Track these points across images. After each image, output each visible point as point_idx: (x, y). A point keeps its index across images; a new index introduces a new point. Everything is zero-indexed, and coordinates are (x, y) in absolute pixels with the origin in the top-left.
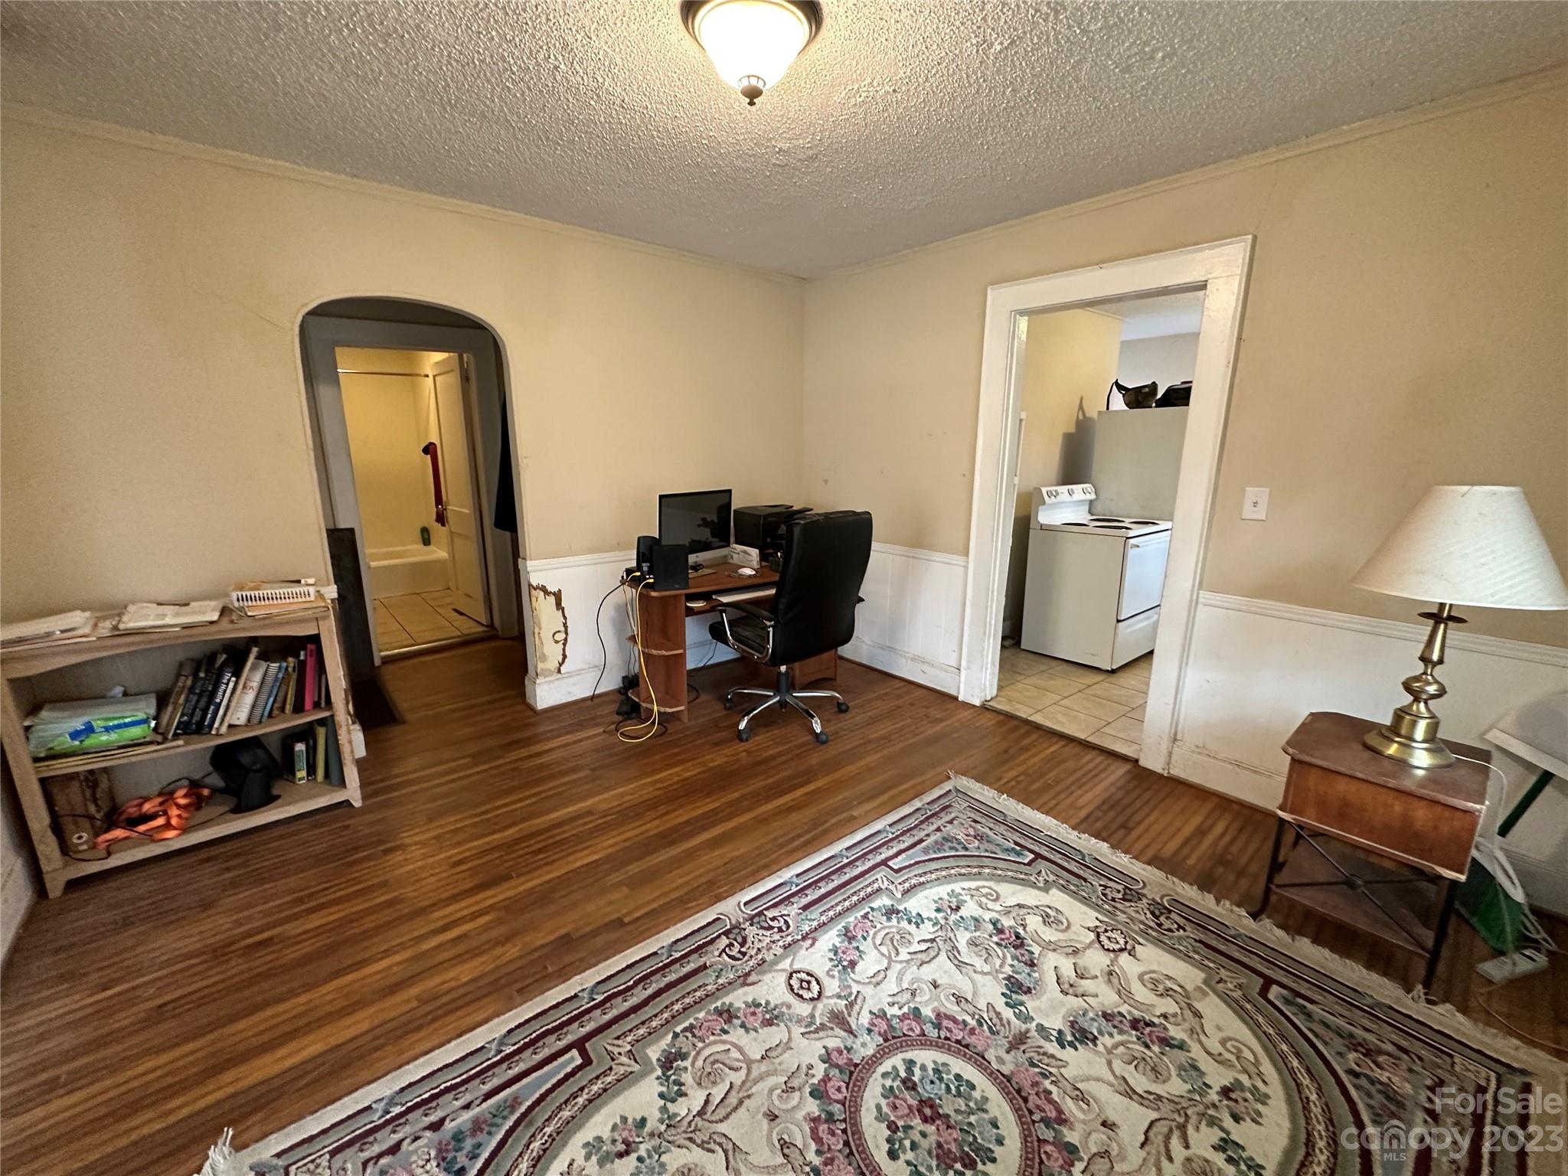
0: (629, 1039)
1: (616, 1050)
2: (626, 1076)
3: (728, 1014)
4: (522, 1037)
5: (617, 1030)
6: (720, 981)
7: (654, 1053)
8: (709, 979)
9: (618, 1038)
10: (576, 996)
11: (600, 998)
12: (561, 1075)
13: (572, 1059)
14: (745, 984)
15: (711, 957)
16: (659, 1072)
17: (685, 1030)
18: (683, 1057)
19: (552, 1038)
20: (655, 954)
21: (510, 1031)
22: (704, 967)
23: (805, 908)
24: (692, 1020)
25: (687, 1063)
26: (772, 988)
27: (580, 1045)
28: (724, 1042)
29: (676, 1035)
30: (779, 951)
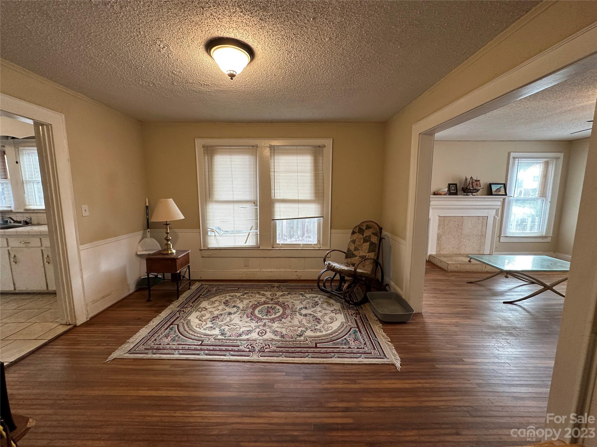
0: (305, 343)
1: (309, 342)
2: (310, 338)
3: (283, 336)
4: (328, 355)
5: (307, 346)
6: (277, 343)
7: (302, 338)
8: (279, 344)
9: (308, 344)
10: (312, 358)
11: (307, 354)
12: (323, 344)
13: (319, 345)
14: (273, 339)
15: (273, 348)
16: (303, 335)
17: (293, 338)
18: (297, 335)
19: (322, 351)
20: (285, 357)
21: (331, 358)
22: (277, 347)
23: (238, 346)
24: (290, 339)
25: (297, 334)
26: (269, 335)
27: (316, 347)
28: (288, 333)
29: (296, 338)
30: (258, 341)
